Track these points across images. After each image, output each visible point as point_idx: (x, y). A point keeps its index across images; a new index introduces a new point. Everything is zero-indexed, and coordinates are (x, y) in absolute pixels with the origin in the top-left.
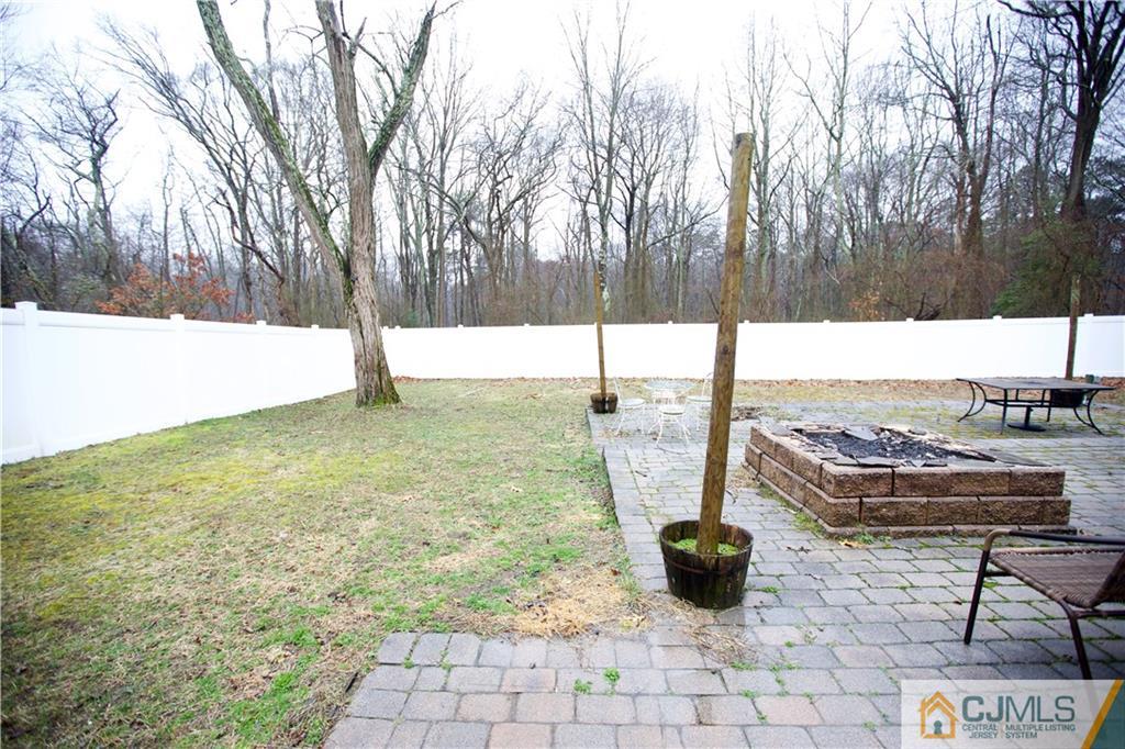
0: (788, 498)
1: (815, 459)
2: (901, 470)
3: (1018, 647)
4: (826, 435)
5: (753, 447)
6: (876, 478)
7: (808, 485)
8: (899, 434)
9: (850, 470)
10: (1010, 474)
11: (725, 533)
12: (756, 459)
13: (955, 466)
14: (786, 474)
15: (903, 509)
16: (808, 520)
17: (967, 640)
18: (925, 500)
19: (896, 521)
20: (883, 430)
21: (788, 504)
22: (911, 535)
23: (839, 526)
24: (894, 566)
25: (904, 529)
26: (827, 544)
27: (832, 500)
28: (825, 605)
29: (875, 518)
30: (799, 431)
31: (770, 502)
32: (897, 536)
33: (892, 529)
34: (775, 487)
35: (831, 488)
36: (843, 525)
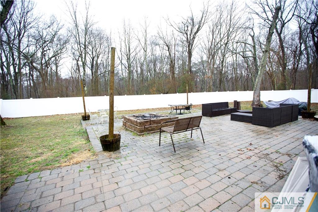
0: (131, 130)
1: (136, 120)
2: (152, 120)
3: (167, 145)
4: (140, 116)
5: (124, 121)
6: (147, 122)
7: (135, 126)
8: (154, 115)
9: (142, 121)
10: (170, 118)
11: (115, 135)
12: (125, 123)
13: (161, 118)
14: (131, 125)
15: (153, 127)
16: (135, 133)
17: (160, 145)
18: (156, 125)
19: (152, 130)
20: (151, 114)
21: (132, 131)
22: (154, 132)
23: (141, 133)
24: (151, 138)
25: (153, 132)
26: (138, 137)
27: (139, 128)
28: (137, 146)
29: (148, 130)
30: (134, 116)
31: (127, 132)
32: (152, 133)
33: (151, 132)
34: (129, 129)
35: (139, 125)
36: (142, 132)
